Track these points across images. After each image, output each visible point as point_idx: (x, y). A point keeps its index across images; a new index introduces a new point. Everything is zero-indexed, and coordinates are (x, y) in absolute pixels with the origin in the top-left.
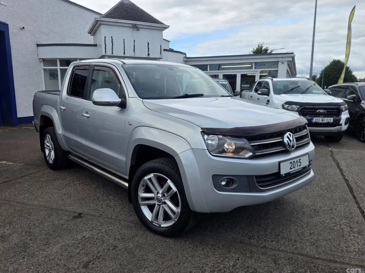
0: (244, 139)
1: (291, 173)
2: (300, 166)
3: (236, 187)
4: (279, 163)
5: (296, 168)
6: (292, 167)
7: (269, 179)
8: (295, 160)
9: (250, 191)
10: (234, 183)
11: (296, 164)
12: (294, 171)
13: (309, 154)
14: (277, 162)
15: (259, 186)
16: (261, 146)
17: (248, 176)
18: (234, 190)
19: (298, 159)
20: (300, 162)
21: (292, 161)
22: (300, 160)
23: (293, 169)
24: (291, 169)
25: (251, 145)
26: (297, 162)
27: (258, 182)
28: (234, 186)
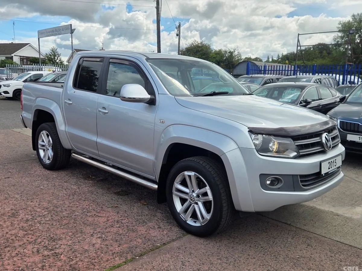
0: (290, 139)
1: (329, 172)
2: (335, 166)
3: (281, 187)
4: (321, 163)
5: (333, 168)
6: (330, 167)
7: (311, 178)
8: (332, 160)
9: (294, 190)
10: (279, 182)
11: (333, 164)
12: (331, 171)
13: (342, 155)
14: (318, 162)
15: (303, 185)
16: (303, 146)
17: (293, 175)
18: (279, 189)
19: (334, 159)
20: (335, 162)
21: (330, 161)
22: (336, 160)
23: (331, 169)
24: (329, 168)
25: (295, 145)
26: (333, 162)
27: (302, 181)
28: (279, 186)
